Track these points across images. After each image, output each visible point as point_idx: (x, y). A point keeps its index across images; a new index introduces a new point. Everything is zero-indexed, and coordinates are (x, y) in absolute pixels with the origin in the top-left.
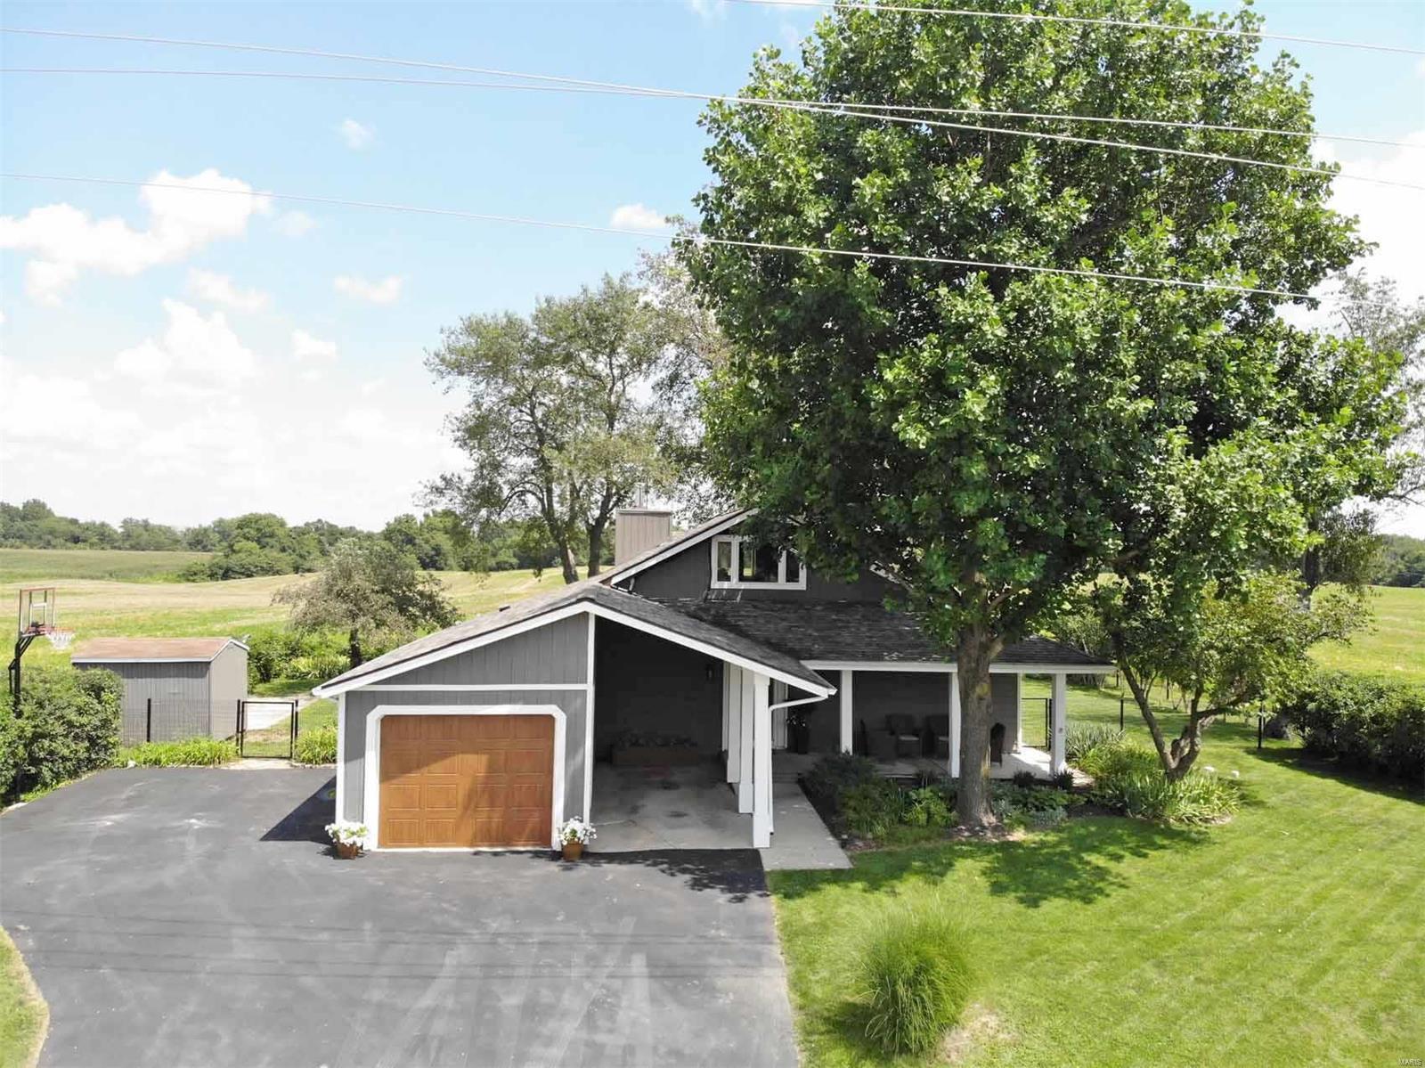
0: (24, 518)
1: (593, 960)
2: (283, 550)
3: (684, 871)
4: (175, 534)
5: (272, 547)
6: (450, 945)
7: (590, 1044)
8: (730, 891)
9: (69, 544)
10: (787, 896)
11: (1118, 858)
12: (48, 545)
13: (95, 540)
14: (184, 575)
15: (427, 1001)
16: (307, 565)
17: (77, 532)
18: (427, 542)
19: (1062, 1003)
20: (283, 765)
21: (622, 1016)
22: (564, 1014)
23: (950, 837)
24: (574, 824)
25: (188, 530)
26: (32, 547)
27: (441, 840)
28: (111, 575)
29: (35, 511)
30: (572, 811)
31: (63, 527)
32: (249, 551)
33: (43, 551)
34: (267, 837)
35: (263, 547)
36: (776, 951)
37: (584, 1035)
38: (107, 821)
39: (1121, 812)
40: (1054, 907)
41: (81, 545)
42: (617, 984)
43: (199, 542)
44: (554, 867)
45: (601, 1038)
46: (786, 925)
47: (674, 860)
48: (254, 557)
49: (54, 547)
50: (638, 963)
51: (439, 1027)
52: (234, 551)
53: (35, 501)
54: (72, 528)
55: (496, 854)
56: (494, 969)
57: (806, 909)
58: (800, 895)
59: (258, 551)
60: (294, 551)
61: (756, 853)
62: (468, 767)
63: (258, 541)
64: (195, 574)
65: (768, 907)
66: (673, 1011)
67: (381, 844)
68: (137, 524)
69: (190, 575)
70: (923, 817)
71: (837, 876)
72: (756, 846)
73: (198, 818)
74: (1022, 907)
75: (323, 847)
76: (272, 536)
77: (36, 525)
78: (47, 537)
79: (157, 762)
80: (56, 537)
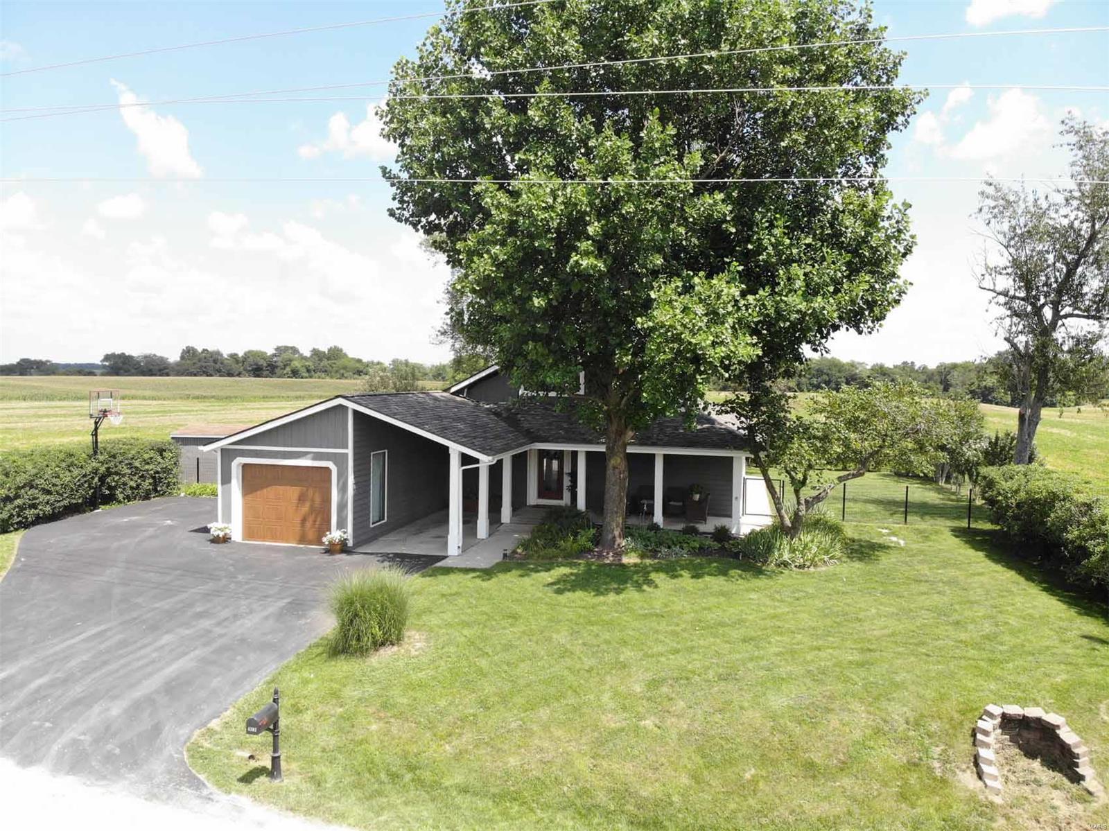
0: (329, 359)
3: (398, 561)
4: (424, 368)
9: (356, 376)
12: (342, 377)
24: (339, 533)
25: (433, 366)
26: (332, 377)
29: (335, 353)
30: (341, 525)
31: (352, 364)
33: (338, 380)
34: (192, 531)
40: (574, 595)
42: (258, 608)
43: (439, 374)
45: (216, 629)
47: (394, 558)
49: (346, 378)
50: (284, 602)
51: (149, 615)
53: (335, 347)
54: (358, 365)
55: (299, 548)
56: (209, 596)
61: (445, 558)
66: (269, 623)
67: (243, 538)
68: (401, 363)
72: (449, 554)
74: (550, 594)
75: (211, 536)
77: (335, 364)
78: (342, 371)
79: (195, 494)
80: (347, 371)
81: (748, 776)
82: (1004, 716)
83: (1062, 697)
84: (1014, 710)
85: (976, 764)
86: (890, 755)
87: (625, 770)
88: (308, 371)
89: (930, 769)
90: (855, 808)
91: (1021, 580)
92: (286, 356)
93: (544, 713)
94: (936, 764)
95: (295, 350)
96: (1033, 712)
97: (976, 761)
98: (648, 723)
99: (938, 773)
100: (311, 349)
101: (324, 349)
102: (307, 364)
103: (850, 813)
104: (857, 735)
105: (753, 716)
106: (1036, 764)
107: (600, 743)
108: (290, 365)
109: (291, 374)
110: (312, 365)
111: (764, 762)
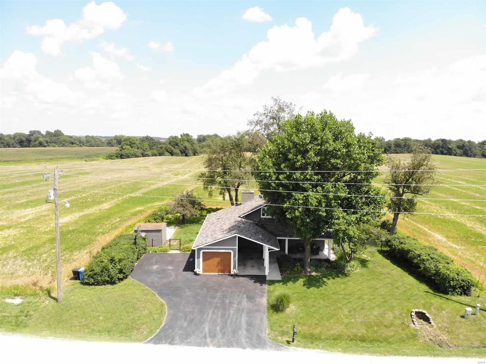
0: (55, 136)
1: (238, 295)
2: (138, 148)
3: (253, 279)
5: (135, 147)
6: (217, 292)
7: (238, 308)
8: (260, 283)
9: (70, 145)
10: (269, 285)
11: (329, 279)
12: (63, 145)
13: (78, 143)
14: (108, 157)
15: (216, 301)
16: (146, 153)
17: (73, 141)
18: (182, 145)
19: (305, 305)
20: (178, 252)
21: (243, 304)
22: (235, 303)
23: (300, 274)
24: (235, 270)
26: (59, 146)
27: (213, 272)
28: (86, 157)
29: (58, 134)
30: (234, 268)
31: (68, 139)
32: (128, 149)
34: (183, 271)
35: (132, 147)
36: (266, 295)
37: (237, 306)
38: (155, 267)
39: (336, 268)
40: (312, 289)
41: (74, 145)
42: (242, 299)
43: (110, 143)
44: (231, 278)
45: (240, 307)
46: (268, 290)
47: (251, 277)
48: (129, 151)
49: (66, 146)
50: (245, 296)
51: (218, 305)
52: (123, 149)
53: (58, 130)
54: (71, 139)
55: (222, 275)
56: (224, 296)
57: (272, 287)
58: (271, 285)
59: (131, 149)
60: (141, 148)
61: (266, 276)
62: (217, 260)
63: (130, 145)
64: (112, 156)
65: (266, 287)
66: (250, 303)
67: (203, 272)
68: (89, 137)
69: (110, 157)
70: (296, 270)
71: (278, 281)
72: (266, 274)
73: (170, 266)
74: (307, 289)
75: (193, 273)
76: (134, 143)
77: (59, 138)
78: (63, 143)
79: (156, 252)
80: (66, 143)
81: (375, 329)
82: (416, 312)
83: (424, 307)
84: (417, 310)
85: (413, 322)
86: (398, 322)
87: (354, 331)
88: (47, 143)
89: (406, 324)
90: (395, 333)
91: (403, 271)
92: (36, 135)
93: (332, 321)
94: (407, 323)
95: (39, 132)
96: (421, 310)
97: (413, 321)
98: (352, 321)
99: (407, 324)
100: (46, 131)
101: (52, 131)
102: (46, 139)
103: (395, 334)
104: (392, 319)
105: (372, 317)
106: (422, 320)
107: (346, 326)
108: (38, 140)
109: (39, 145)
110: (48, 139)
111: (377, 326)
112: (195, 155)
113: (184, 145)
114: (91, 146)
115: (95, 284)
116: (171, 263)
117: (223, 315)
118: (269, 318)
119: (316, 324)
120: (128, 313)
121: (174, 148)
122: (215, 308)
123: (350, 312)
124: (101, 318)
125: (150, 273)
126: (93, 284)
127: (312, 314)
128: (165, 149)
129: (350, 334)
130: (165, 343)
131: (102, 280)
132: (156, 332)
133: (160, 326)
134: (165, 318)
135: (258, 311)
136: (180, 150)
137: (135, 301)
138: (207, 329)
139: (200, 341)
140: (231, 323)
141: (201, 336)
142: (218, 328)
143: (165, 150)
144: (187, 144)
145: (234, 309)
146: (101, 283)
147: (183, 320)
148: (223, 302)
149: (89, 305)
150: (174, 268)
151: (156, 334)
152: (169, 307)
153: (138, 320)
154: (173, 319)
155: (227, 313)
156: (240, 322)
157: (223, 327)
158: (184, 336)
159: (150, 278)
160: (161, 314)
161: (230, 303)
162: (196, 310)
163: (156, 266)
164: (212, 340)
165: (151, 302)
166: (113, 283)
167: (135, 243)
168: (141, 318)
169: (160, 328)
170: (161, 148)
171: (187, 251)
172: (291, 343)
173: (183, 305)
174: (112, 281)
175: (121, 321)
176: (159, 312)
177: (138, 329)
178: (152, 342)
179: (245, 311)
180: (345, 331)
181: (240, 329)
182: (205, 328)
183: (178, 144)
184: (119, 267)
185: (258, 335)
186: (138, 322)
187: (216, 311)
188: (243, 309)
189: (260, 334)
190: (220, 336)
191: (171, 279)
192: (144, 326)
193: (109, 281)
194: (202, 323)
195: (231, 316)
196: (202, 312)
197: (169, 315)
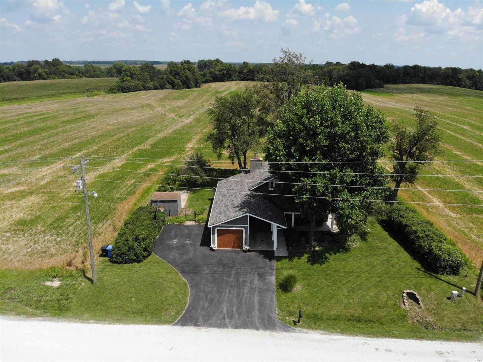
0: (53, 66)
1: (250, 273)
2: (139, 80)
3: (263, 254)
5: (135, 79)
6: (232, 270)
7: (251, 287)
8: (269, 259)
9: (70, 76)
10: (277, 261)
11: (331, 255)
12: (63, 77)
13: (77, 73)
14: (109, 90)
15: (231, 279)
16: (147, 85)
18: (183, 75)
19: (309, 285)
20: (194, 223)
21: (255, 283)
22: (248, 282)
23: (305, 248)
24: (246, 246)
27: (227, 247)
29: (56, 63)
30: (246, 244)
31: (67, 69)
32: (128, 81)
34: (200, 246)
35: (132, 79)
36: (274, 273)
37: (250, 286)
38: (175, 242)
39: (338, 243)
40: (316, 265)
41: (74, 76)
42: (254, 277)
43: (110, 73)
44: (243, 253)
46: (276, 267)
47: (261, 252)
48: (130, 83)
49: (66, 77)
50: (256, 274)
51: (233, 284)
52: (124, 81)
53: (56, 59)
54: (71, 70)
55: (235, 250)
56: (238, 274)
57: (280, 264)
58: (279, 261)
59: (131, 81)
60: (142, 80)
61: (274, 251)
63: (131, 77)
64: (113, 90)
65: (274, 263)
66: (261, 282)
67: (218, 248)
69: (111, 91)
70: (301, 245)
71: (285, 258)
74: (311, 266)
75: (210, 249)
76: (135, 74)
77: (58, 68)
78: (63, 73)
79: (173, 223)
80: (65, 73)
81: (370, 310)
82: (407, 292)
83: (416, 289)
84: (408, 291)
85: (404, 303)
86: (391, 302)
87: (352, 311)
88: (47, 74)
91: (399, 245)
92: (35, 66)
93: (332, 301)
94: (398, 304)
95: (37, 62)
96: (412, 291)
97: (404, 302)
98: (351, 301)
99: (399, 305)
100: (44, 60)
101: (50, 59)
102: (45, 70)
103: (387, 314)
104: (385, 299)
105: (368, 298)
106: (412, 301)
107: (345, 306)
108: (37, 71)
109: (39, 77)
110: (47, 70)
111: (372, 307)
112: (196, 87)
113: (185, 75)
114: (91, 76)
115: (123, 262)
116: (188, 236)
117: (238, 294)
118: (278, 298)
119: (319, 304)
120: (156, 293)
121: (175, 78)
122: (231, 287)
123: (349, 292)
124: (133, 299)
125: (170, 248)
126: (121, 263)
127: (315, 294)
128: (166, 80)
129: (348, 314)
130: (191, 325)
131: (129, 259)
132: (182, 314)
133: (184, 307)
134: (189, 298)
135: (268, 290)
136: (181, 81)
137: (161, 280)
138: (225, 310)
139: (220, 322)
140: (245, 303)
141: (221, 316)
142: (235, 309)
143: (166, 82)
144: (188, 73)
145: (247, 288)
146: (128, 261)
147: (204, 301)
148: (238, 281)
149: (121, 287)
150: (192, 243)
151: (182, 315)
152: (191, 287)
153: (165, 301)
154: (196, 299)
155: (242, 292)
156: (253, 302)
157: (239, 308)
158: (206, 317)
159: (172, 255)
160: (185, 295)
161: (244, 282)
162: (215, 289)
163: (175, 240)
164: (230, 321)
165: (175, 282)
166: (139, 261)
167: (155, 218)
168: (168, 298)
169: (185, 309)
170: (162, 79)
171: (202, 223)
172: (297, 323)
173: (204, 285)
174: (138, 259)
175: (151, 302)
176: (183, 292)
177: (166, 310)
178: (179, 323)
179: (257, 290)
180: (344, 311)
181: (253, 309)
182: (223, 308)
183: (179, 73)
184: (144, 246)
185: (269, 315)
186: (166, 303)
187: (232, 291)
188: (255, 288)
189: (271, 315)
190: (236, 316)
191: (191, 255)
192: (171, 307)
193: (135, 259)
194: (220, 303)
195: (245, 296)
196: (220, 292)
197: (191, 295)
